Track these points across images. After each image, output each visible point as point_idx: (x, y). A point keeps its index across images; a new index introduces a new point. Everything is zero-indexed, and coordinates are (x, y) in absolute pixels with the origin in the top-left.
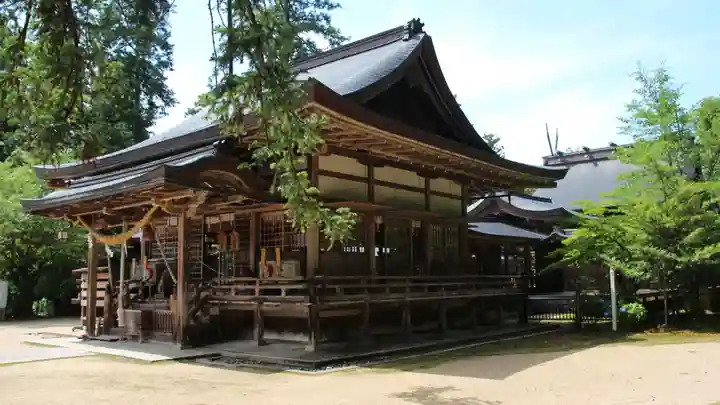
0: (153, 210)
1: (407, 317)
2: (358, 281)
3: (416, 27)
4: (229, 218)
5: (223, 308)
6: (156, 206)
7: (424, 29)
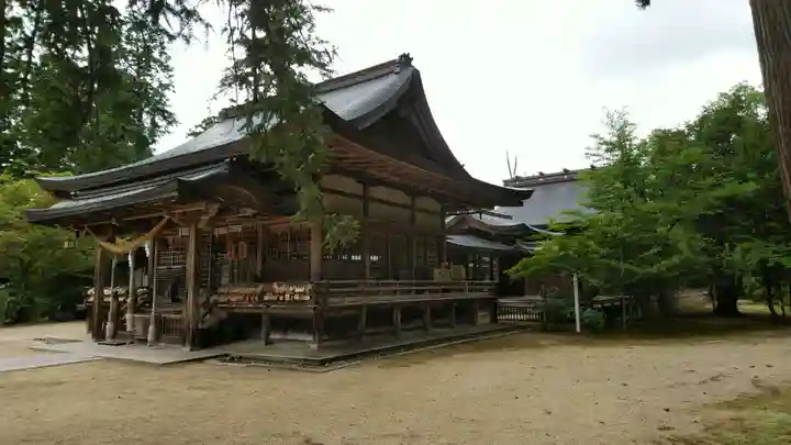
0: (164, 221)
1: (398, 316)
2: (355, 285)
3: (406, 60)
4: (238, 229)
5: (231, 311)
6: (167, 217)
7: (413, 63)
